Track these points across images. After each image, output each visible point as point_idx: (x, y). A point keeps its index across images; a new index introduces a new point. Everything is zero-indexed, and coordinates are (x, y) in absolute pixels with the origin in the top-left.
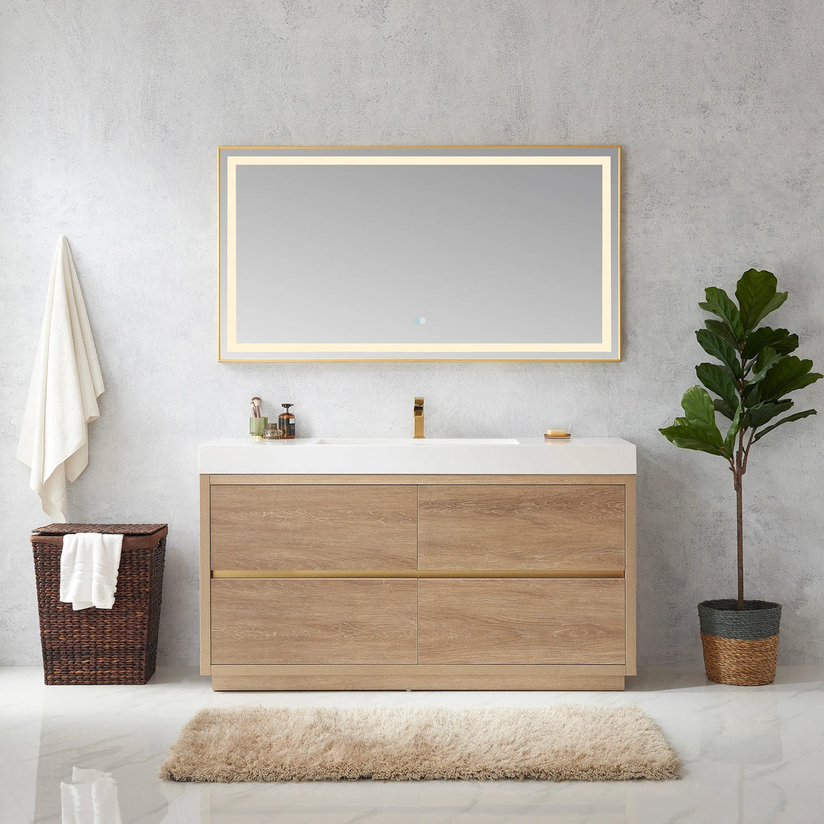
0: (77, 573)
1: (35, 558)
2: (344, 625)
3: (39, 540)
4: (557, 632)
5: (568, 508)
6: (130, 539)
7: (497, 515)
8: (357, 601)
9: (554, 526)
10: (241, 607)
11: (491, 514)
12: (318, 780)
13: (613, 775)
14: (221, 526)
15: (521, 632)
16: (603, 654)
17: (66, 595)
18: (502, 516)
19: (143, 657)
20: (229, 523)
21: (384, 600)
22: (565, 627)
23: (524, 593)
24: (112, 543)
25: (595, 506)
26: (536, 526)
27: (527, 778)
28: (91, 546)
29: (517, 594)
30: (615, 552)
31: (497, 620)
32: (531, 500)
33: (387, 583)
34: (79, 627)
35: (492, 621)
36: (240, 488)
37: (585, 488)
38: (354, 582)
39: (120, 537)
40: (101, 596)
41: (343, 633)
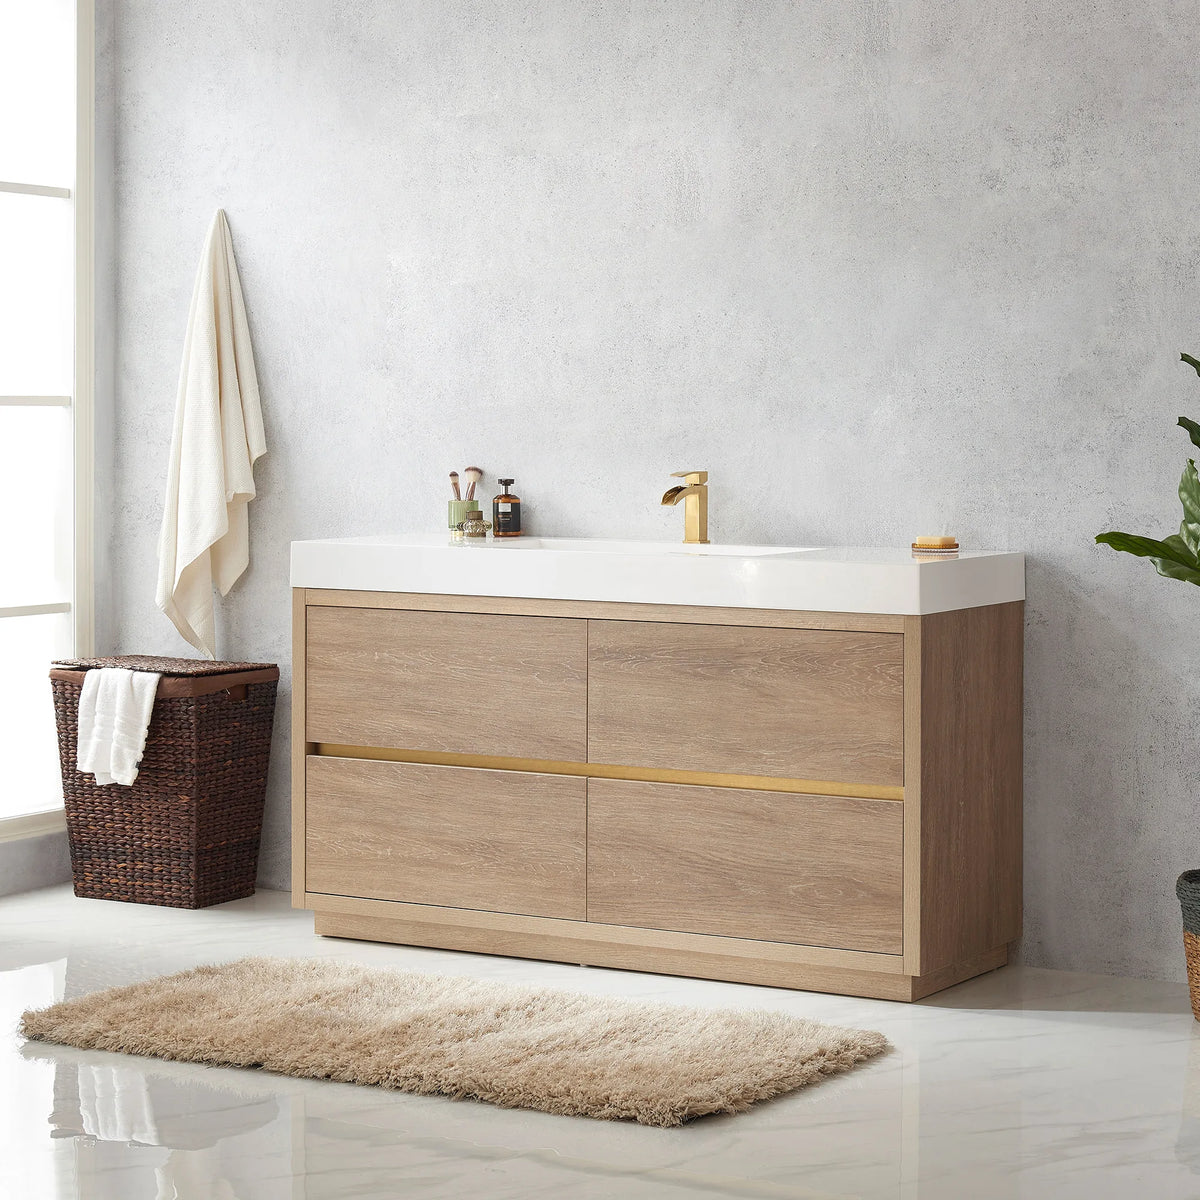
0: (97, 729)
1: (56, 703)
2: (483, 845)
3: (59, 676)
4: (795, 887)
5: (814, 671)
6: (168, 681)
7: (704, 677)
8: (501, 807)
9: (792, 700)
10: (345, 803)
11: (696, 675)
12: (195, 1061)
13: (589, 1109)
14: (323, 672)
15: (739, 882)
16: (864, 932)
17: (84, 761)
18: (709, 678)
19: (192, 866)
20: (330, 668)
21: (539, 809)
22: (807, 879)
23: (746, 813)
24: (143, 686)
25: (857, 669)
26: (762, 699)
27: (467, 1096)
28: (115, 689)
29: (732, 815)
30: (888, 754)
31: (703, 858)
32: (755, 655)
33: (542, 780)
34: (111, 812)
35: (694, 858)
36: (346, 613)
37: (840, 636)
38: (499, 777)
39: (155, 677)
40: (121, 766)
41: (482, 859)
